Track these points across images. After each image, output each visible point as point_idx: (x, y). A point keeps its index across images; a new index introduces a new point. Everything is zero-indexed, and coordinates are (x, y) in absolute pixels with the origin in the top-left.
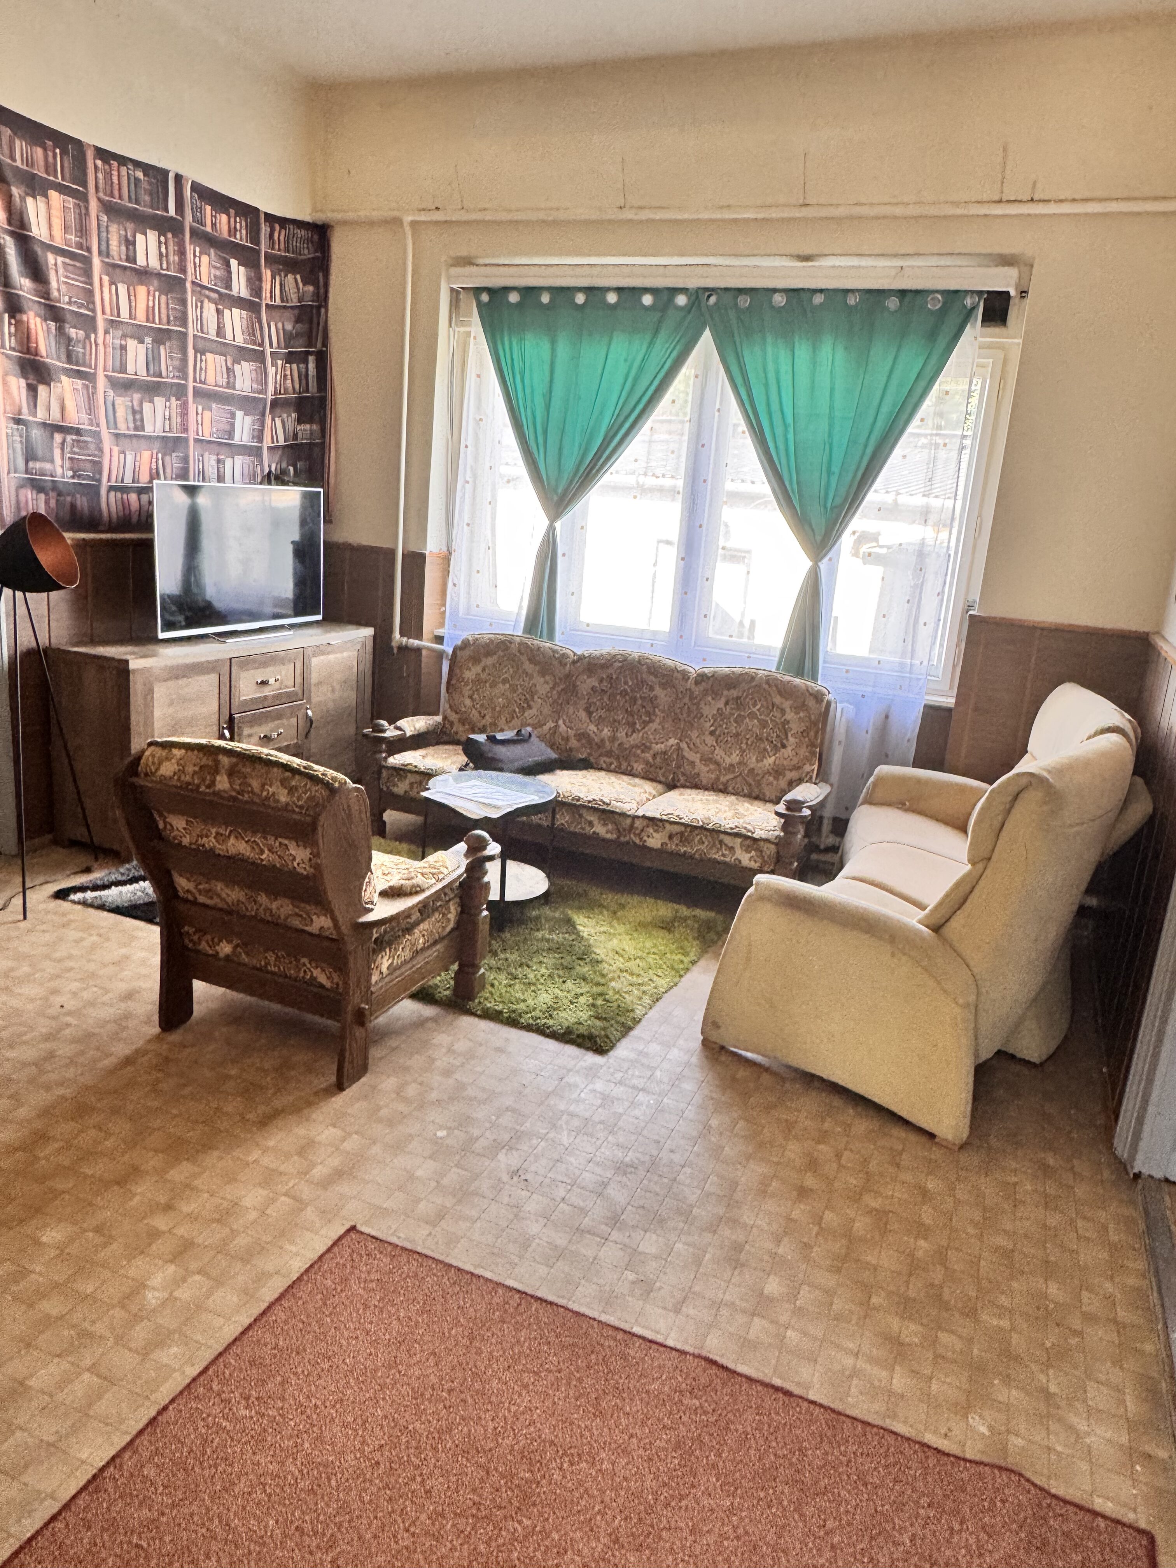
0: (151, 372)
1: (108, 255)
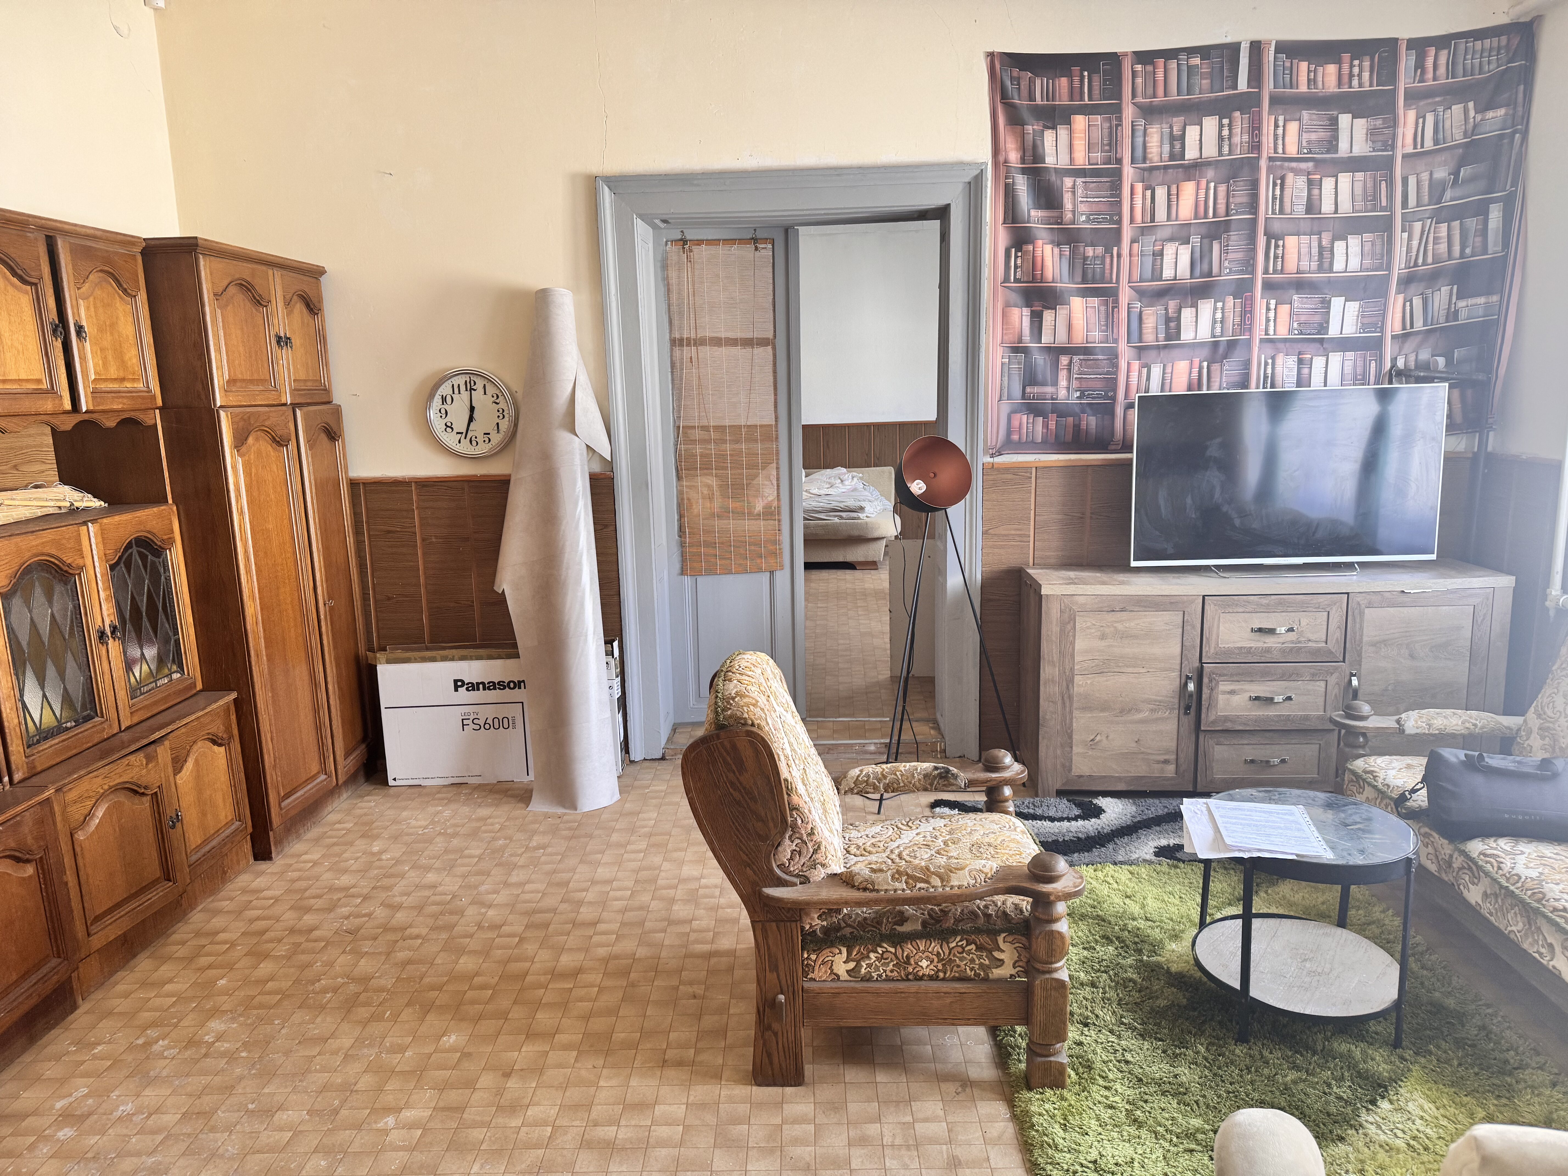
0: (1197, 272)
1: (1144, 159)
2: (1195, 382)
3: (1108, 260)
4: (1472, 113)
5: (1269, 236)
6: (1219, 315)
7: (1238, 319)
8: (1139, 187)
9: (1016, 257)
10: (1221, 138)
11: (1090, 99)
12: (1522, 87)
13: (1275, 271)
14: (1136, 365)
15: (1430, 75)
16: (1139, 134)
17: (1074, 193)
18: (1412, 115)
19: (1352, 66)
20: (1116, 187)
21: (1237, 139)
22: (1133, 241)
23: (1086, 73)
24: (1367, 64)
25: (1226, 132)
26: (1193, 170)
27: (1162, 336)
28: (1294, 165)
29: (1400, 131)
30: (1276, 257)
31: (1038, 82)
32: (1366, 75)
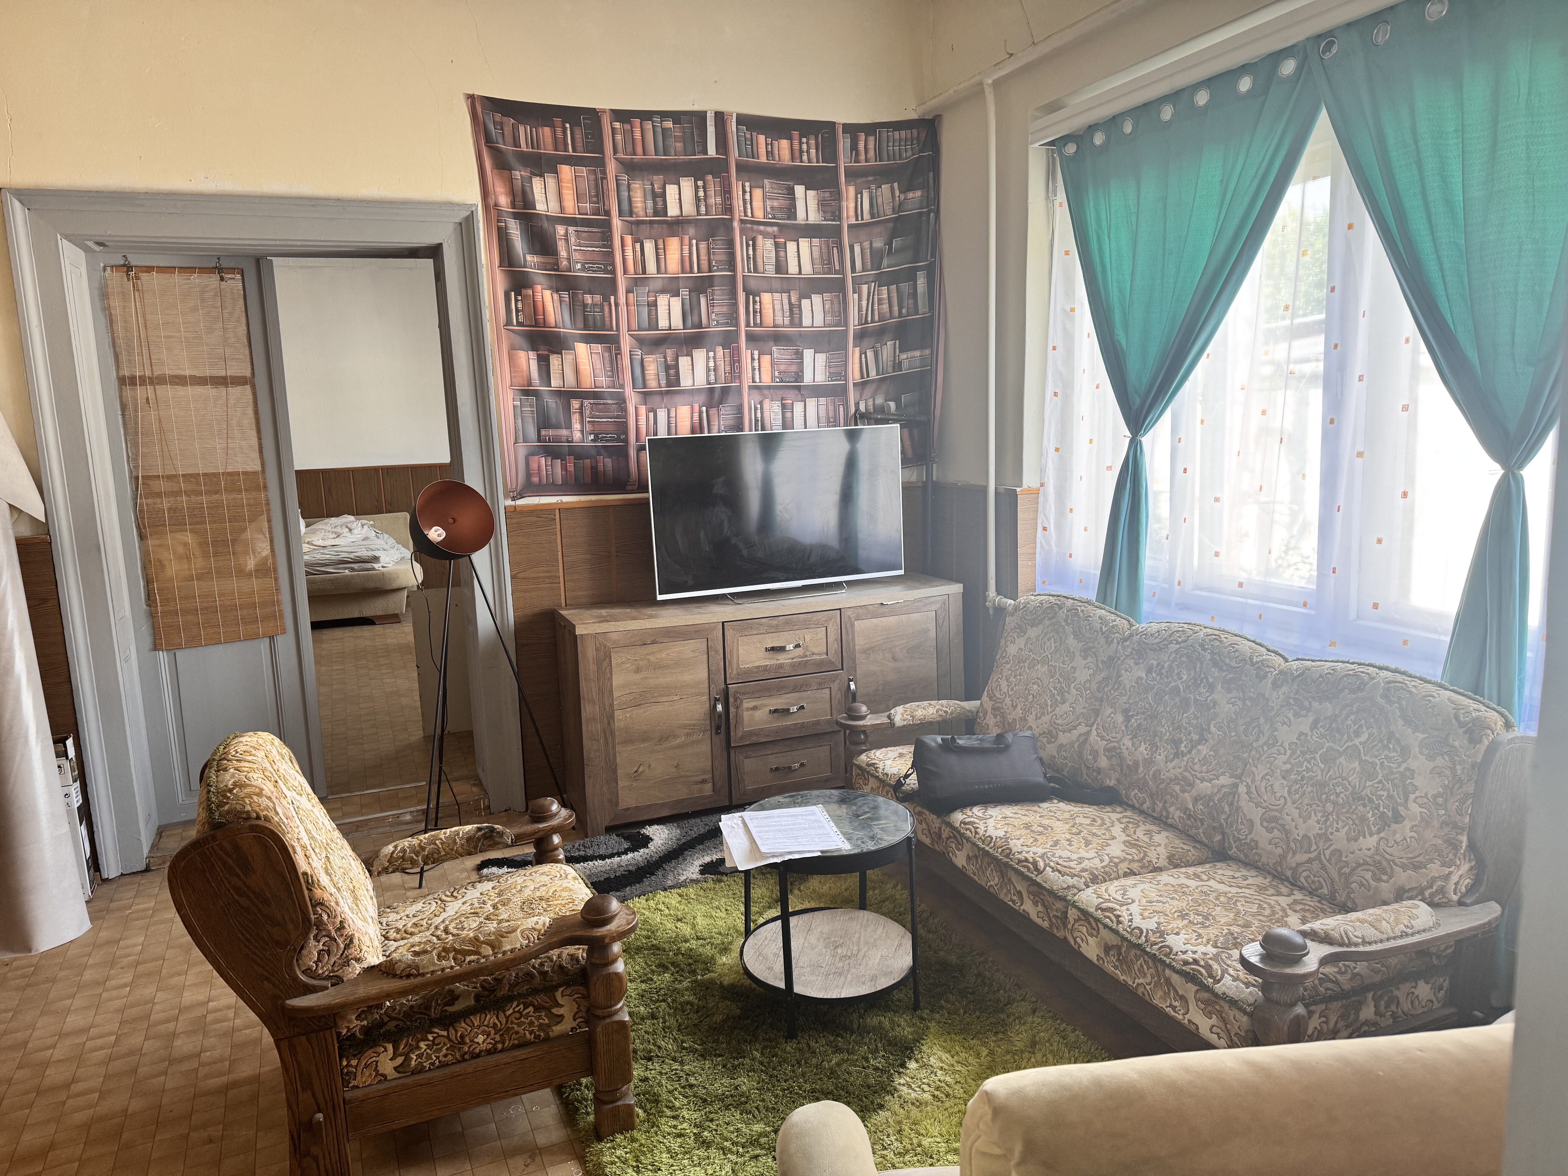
0: (689, 323)
1: (631, 214)
2: (697, 425)
3: (606, 309)
4: (897, 193)
5: (748, 292)
6: (711, 364)
7: (728, 368)
8: (629, 239)
9: (516, 301)
10: (697, 199)
11: (574, 150)
12: (931, 174)
13: (755, 325)
14: (643, 410)
15: (862, 157)
16: (624, 188)
17: (567, 240)
18: (852, 190)
19: (801, 143)
20: (606, 237)
21: (712, 201)
22: (628, 291)
23: (568, 125)
24: (812, 142)
25: (701, 194)
26: (677, 226)
27: (663, 382)
28: (762, 228)
29: (844, 204)
30: (755, 312)
31: (521, 129)
32: (813, 152)
